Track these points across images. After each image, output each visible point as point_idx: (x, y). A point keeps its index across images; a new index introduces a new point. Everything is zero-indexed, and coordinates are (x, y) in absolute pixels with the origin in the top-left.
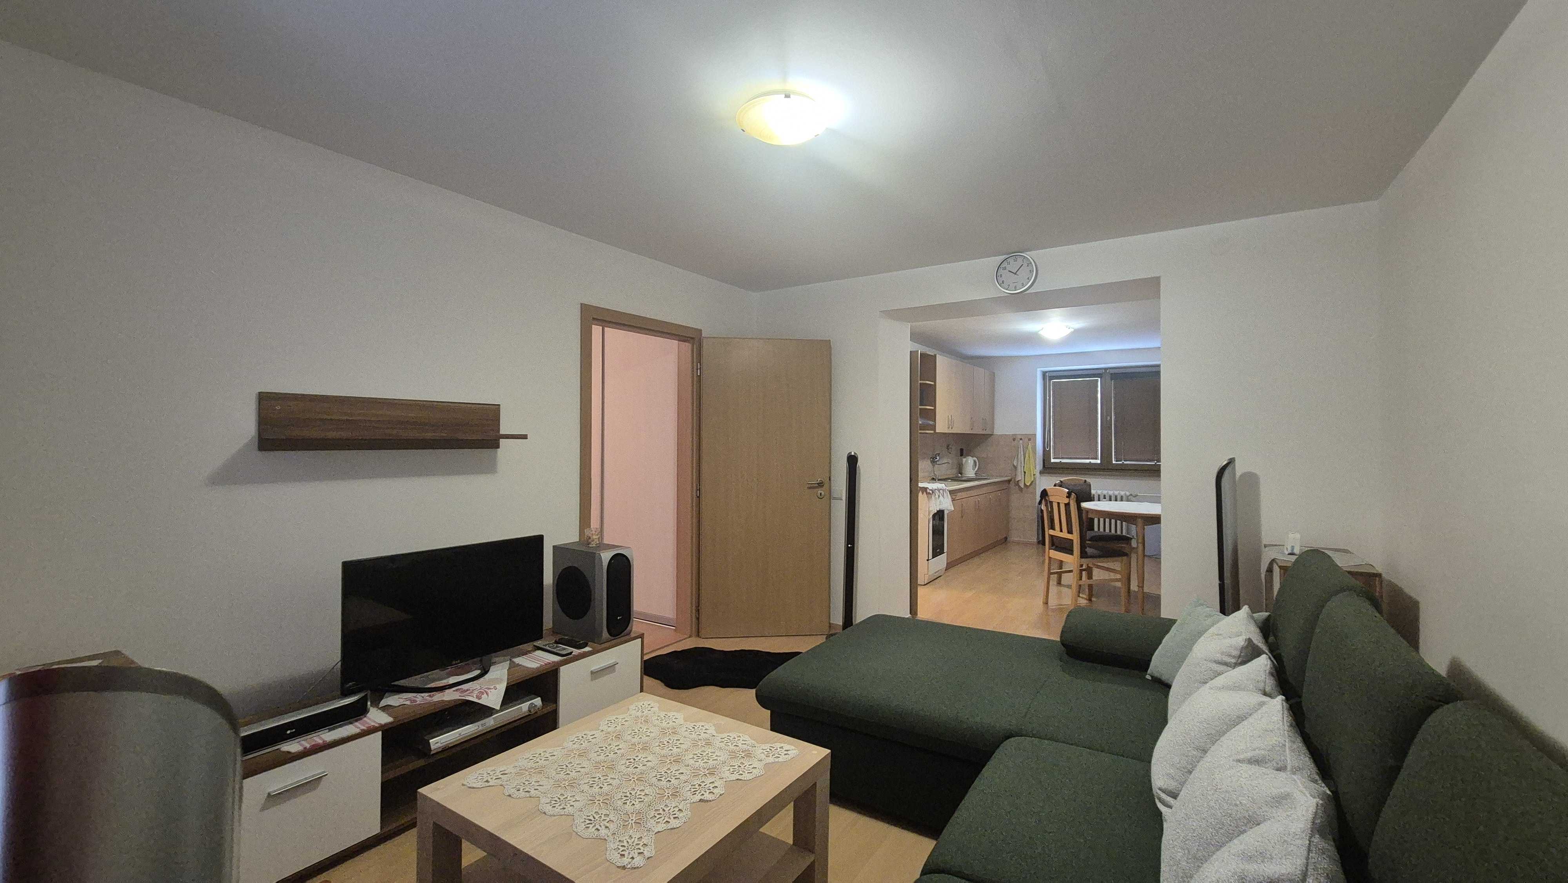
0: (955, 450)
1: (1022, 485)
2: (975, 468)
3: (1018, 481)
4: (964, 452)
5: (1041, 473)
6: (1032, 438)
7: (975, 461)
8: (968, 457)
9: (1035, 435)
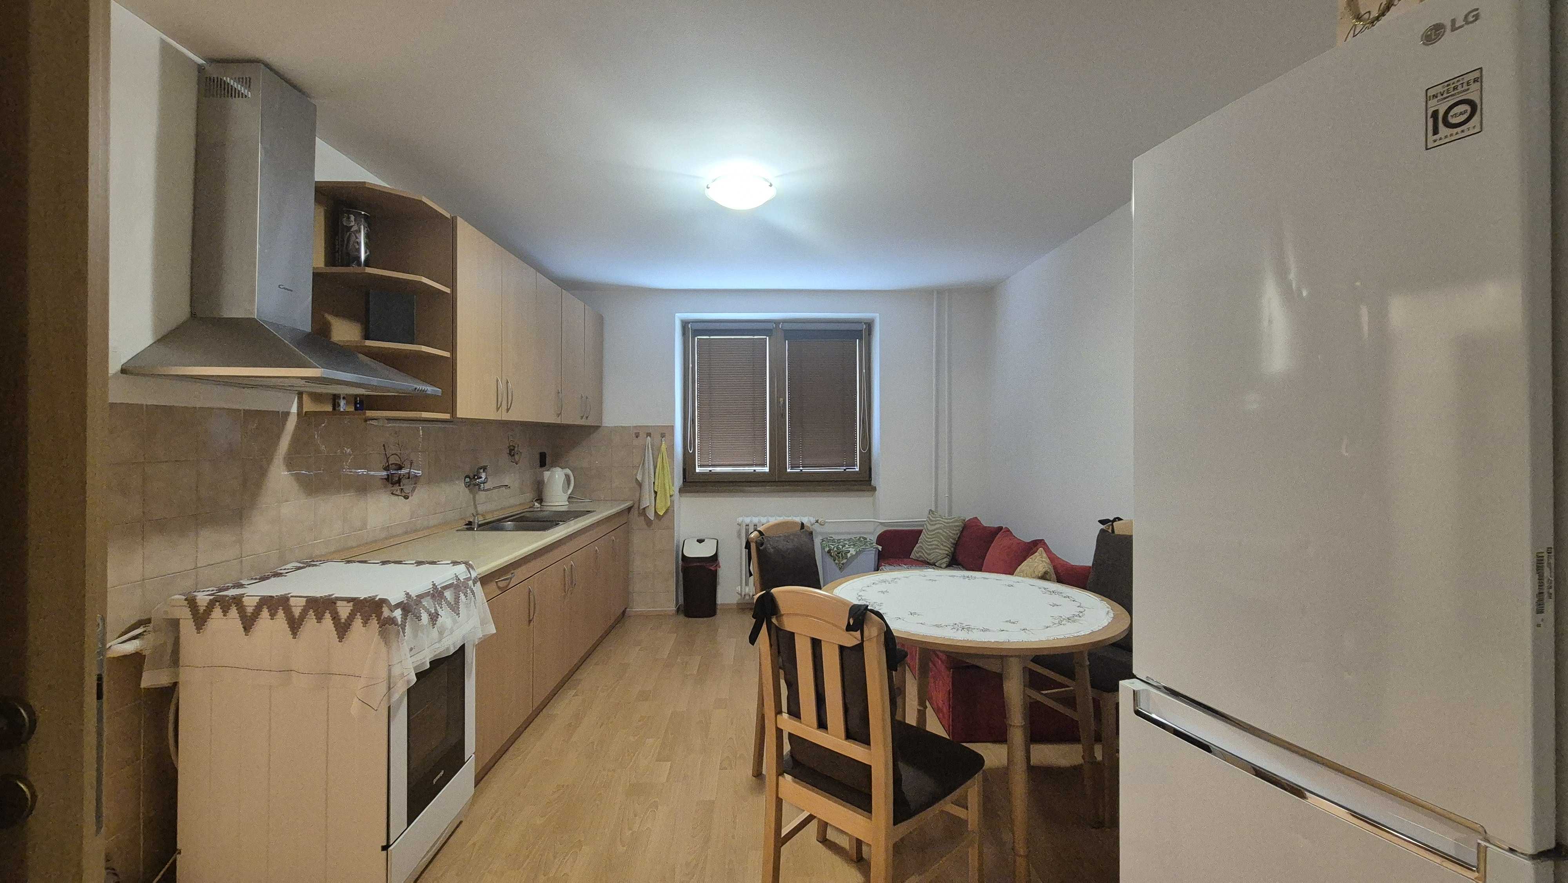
0: (527, 455)
1: (652, 516)
2: (569, 487)
3: (644, 509)
4: (548, 460)
5: (681, 491)
6: (666, 432)
7: (567, 477)
8: (554, 469)
9: (672, 428)
